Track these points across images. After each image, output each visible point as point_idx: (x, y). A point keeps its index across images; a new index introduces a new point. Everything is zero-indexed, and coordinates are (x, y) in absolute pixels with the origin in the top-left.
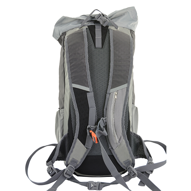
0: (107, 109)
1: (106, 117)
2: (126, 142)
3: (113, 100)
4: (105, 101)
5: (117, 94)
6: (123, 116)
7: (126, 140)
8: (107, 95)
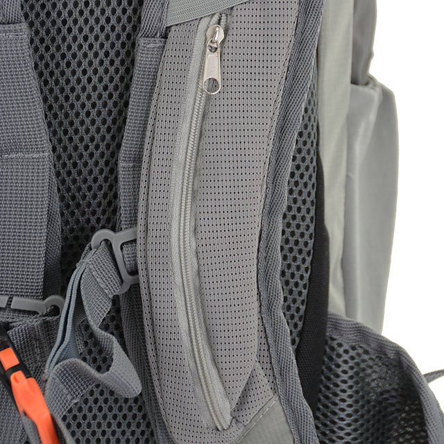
0: (138, 160)
1: (133, 222)
2: (295, 420)
3: (191, 87)
4: (128, 87)
5: (220, 36)
6: (270, 212)
7: (288, 401)
8: (141, 41)
